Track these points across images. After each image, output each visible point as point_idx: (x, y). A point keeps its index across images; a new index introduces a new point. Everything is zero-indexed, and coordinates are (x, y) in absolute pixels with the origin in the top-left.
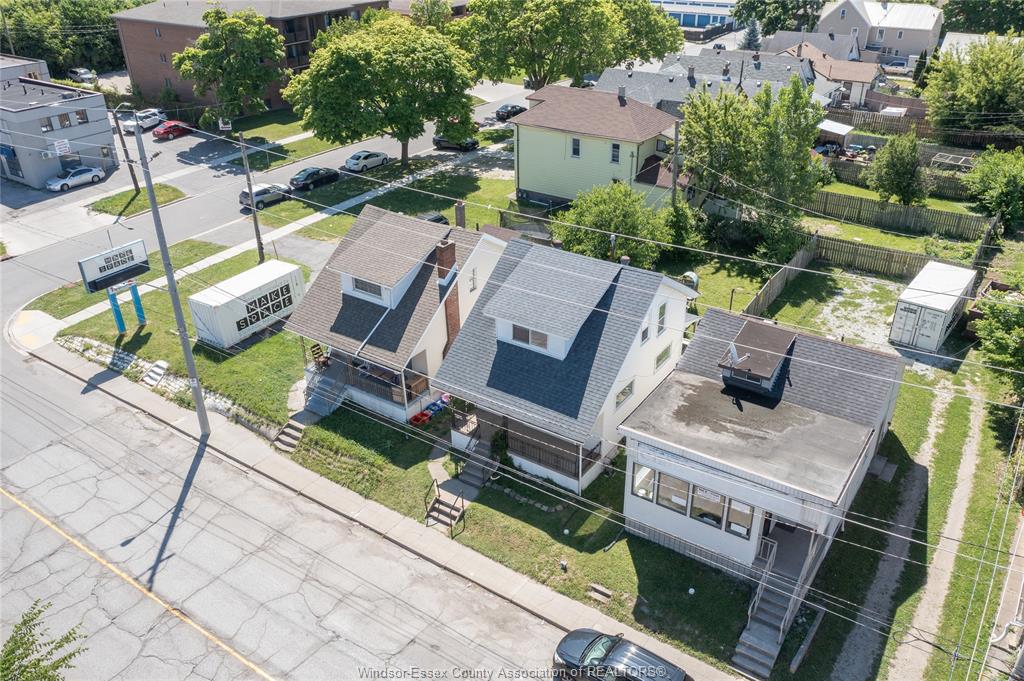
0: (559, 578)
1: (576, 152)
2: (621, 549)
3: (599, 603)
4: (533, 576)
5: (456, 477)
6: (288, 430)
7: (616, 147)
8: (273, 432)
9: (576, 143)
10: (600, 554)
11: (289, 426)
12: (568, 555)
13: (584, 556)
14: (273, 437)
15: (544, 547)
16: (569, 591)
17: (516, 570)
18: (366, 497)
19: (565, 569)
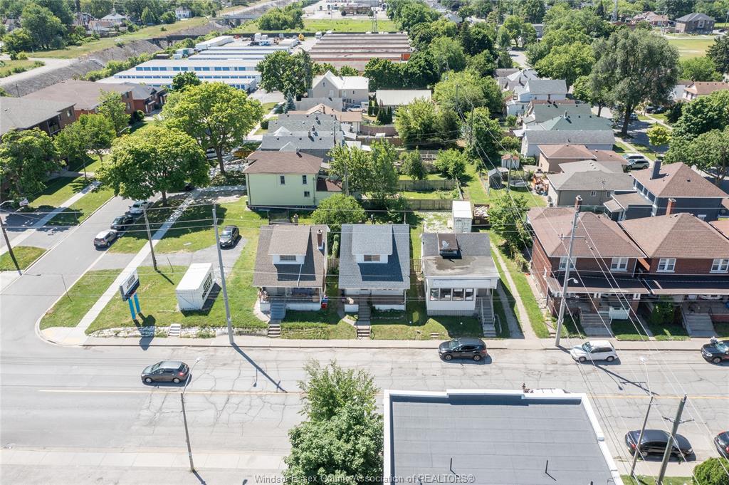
0: (419, 336)
1: (283, 182)
2: (431, 320)
3: (436, 338)
4: (410, 339)
5: (357, 320)
6: (271, 329)
7: (304, 177)
8: (265, 332)
9: (282, 178)
10: (426, 324)
11: (270, 327)
12: (417, 329)
13: (422, 327)
14: (266, 334)
15: (407, 329)
16: (424, 338)
17: (403, 339)
18: (328, 339)
19: (419, 333)
